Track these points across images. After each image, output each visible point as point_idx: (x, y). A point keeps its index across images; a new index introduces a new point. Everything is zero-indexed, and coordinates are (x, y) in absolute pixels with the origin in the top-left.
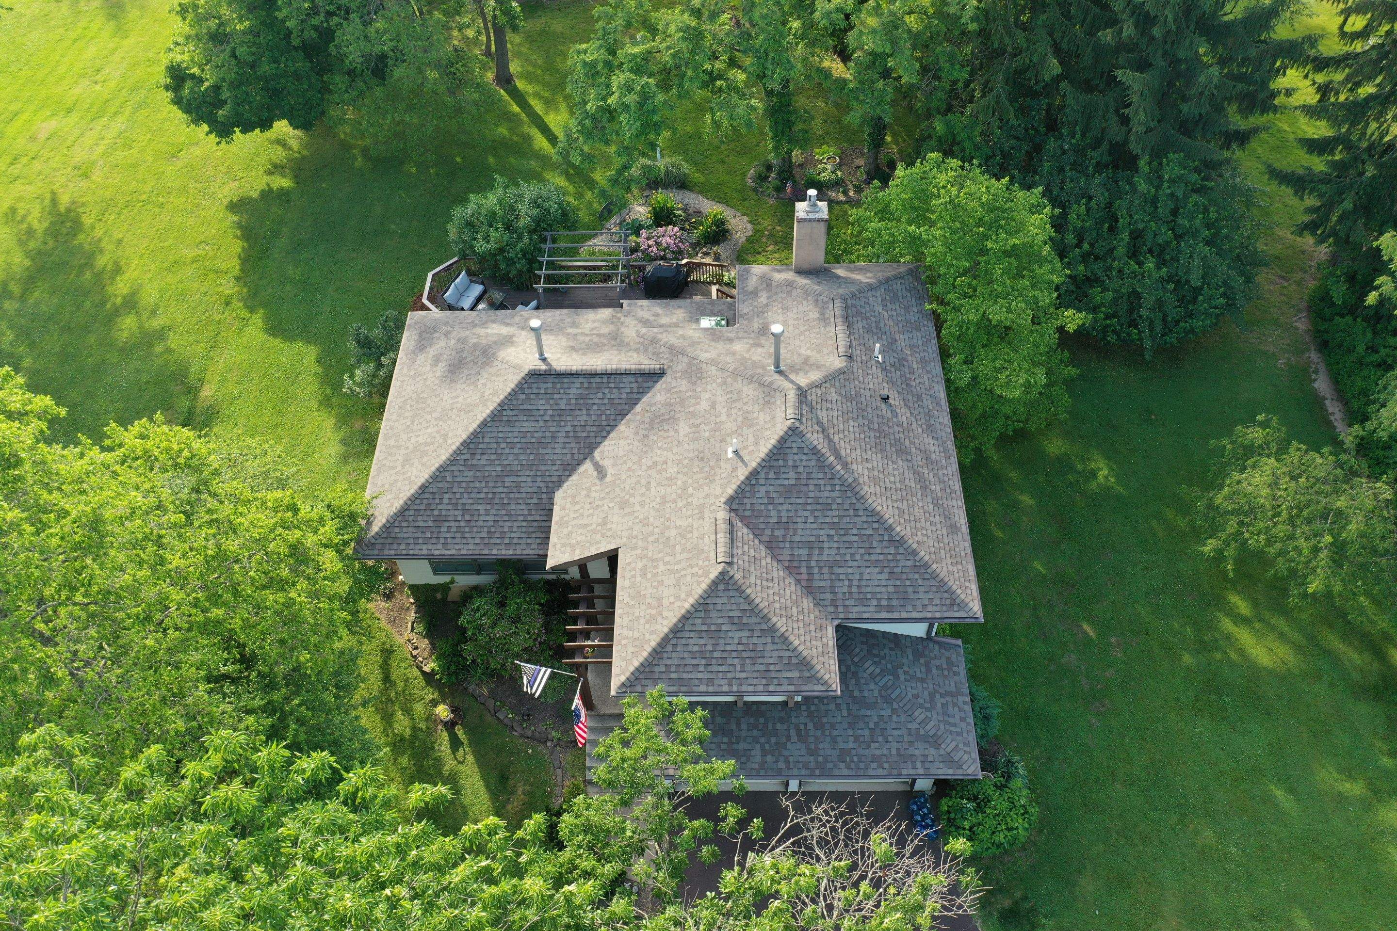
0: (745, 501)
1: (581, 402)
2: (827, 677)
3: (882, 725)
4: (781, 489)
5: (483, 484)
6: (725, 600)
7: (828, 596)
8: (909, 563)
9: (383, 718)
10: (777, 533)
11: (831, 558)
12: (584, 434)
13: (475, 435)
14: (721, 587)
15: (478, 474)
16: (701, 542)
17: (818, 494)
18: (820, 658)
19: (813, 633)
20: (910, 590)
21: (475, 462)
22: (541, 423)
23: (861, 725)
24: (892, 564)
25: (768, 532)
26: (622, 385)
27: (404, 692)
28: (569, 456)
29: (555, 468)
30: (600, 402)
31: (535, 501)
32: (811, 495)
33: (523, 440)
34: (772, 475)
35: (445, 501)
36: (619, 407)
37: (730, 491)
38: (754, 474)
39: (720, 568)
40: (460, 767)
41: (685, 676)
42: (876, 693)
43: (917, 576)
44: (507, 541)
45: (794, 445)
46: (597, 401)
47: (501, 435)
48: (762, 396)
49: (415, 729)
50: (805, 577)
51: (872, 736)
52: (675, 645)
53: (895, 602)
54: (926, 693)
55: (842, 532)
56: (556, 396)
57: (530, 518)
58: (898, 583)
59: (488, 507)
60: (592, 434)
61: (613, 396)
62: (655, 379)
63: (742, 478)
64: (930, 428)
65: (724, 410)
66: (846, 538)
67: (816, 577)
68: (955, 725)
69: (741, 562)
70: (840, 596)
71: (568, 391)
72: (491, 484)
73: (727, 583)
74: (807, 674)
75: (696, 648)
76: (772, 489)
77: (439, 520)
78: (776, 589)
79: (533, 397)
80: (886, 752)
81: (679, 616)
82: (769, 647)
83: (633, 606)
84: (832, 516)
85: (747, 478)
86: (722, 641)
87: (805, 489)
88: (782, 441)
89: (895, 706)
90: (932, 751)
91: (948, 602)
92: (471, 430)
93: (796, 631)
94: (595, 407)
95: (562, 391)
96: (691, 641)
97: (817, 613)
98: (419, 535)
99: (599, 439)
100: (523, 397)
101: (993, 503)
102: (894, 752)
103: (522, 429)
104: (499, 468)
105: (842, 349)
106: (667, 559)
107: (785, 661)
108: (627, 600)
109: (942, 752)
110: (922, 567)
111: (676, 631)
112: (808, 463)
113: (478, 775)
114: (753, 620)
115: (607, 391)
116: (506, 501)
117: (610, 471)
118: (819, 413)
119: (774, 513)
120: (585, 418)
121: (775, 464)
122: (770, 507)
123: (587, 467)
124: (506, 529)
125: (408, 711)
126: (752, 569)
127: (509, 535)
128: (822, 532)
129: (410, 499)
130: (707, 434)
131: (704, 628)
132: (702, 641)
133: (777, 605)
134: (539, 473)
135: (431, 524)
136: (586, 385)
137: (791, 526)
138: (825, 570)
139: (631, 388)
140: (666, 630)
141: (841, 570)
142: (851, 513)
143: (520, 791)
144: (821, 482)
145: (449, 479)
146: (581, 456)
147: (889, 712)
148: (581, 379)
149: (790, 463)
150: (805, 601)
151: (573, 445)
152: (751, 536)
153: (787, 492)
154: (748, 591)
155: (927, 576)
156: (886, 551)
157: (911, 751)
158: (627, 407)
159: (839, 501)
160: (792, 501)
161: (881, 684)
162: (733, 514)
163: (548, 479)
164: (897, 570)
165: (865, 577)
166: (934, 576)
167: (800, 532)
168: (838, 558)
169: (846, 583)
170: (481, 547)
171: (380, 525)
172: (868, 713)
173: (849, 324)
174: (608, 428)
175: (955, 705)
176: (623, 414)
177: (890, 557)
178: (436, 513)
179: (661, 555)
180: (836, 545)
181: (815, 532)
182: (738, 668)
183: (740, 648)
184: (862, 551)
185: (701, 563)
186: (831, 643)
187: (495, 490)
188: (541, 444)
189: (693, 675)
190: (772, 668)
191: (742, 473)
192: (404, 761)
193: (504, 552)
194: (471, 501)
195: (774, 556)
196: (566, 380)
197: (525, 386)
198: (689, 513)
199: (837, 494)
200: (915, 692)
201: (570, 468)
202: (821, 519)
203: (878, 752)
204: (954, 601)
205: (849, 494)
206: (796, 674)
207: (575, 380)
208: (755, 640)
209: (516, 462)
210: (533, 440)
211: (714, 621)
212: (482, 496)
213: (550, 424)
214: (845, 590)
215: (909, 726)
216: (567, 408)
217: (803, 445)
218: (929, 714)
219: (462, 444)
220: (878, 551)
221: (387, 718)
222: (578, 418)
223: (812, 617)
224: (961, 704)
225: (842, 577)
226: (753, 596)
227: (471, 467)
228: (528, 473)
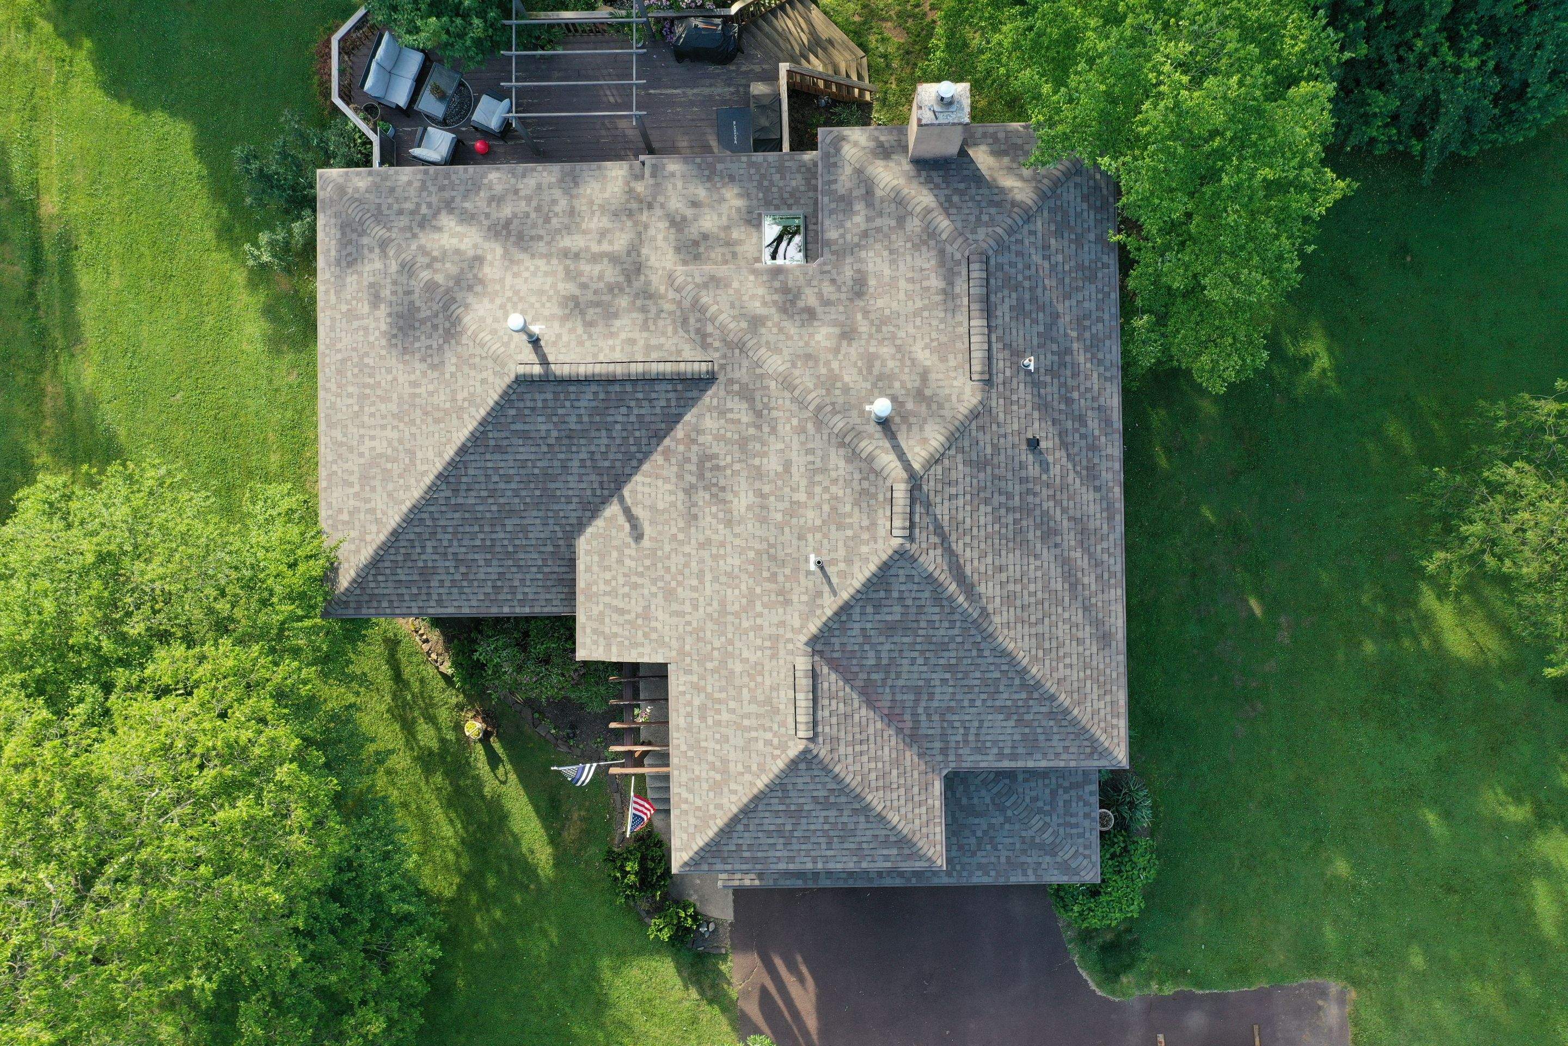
0: (833, 640)
1: (598, 419)
2: (930, 854)
3: (991, 833)
4: (881, 625)
5: (476, 528)
6: (808, 780)
7: (938, 745)
8: (1043, 709)
9: (403, 727)
10: (874, 676)
11: (944, 705)
12: (607, 464)
13: (453, 465)
14: (802, 766)
15: (467, 515)
16: (775, 694)
17: (931, 632)
18: (924, 830)
19: (916, 799)
20: (1042, 738)
21: (460, 501)
22: (545, 449)
23: (967, 833)
24: (1022, 710)
25: (863, 676)
26: (654, 395)
27: (422, 693)
28: (589, 492)
29: (573, 507)
30: (625, 419)
31: (550, 549)
32: (920, 632)
33: (522, 471)
34: (870, 609)
35: (429, 550)
36: (653, 427)
37: (813, 627)
38: (845, 609)
39: (801, 746)
40: (504, 788)
41: (760, 854)
42: (988, 800)
43: (1052, 723)
44: (520, 597)
45: (901, 572)
46: (620, 418)
47: (489, 465)
48: (857, 476)
49: (442, 741)
50: (910, 724)
51: (979, 845)
52: (747, 825)
53: (1021, 750)
54: (1047, 791)
55: (960, 675)
56: (560, 411)
57: (546, 570)
58: (1027, 730)
59: (489, 556)
60: (618, 464)
61: (643, 411)
62: (702, 384)
63: (829, 613)
64: (1091, 475)
65: (803, 483)
66: (965, 682)
67: (923, 725)
68: (1077, 826)
69: (827, 729)
70: (953, 745)
71: (576, 404)
72: (487, 529)
73: (809, 762)
74: (906, 851)
75: (772, 828)
76: (869, 626)
77: (426, 574)
78: (872, 752)
79: (527, 412)
80: (993, 860)
81: (750, 796)
82: (861, 826)
83: (691, 759)
84: (950, 657)
85: (836, 614)
86: (804, 821)
87: (915, 625)
88: (885, 567)
89: (1009, 813)
90: (1048, 859)
91: (1088, 750)
92: (447, 458)
93: (895, 804)
94: (618, 427)
95: (568, 404)
96: (766, 821)
97: (923, 767)
98: (404, 591)
99: (627, 471)
100: (512, 412)
101: (1163, 413)
102: (1003, 860)
103: (519, 457)
104: (494, 508)
105: (977, 367)
106: (732, 704)
107: (881, 839)
108: (684, 748)
109: (1059, 859)
110: (1061, 715)
111: (748, 811)
112: (919, 595)
113: (526, 799)
114: (843, 799)
115: (633, 404)
116: (510, 549)
117: (648, 530)
118: (938, 511)
119: (871, 654)
120: (606, 441)
121: (875, 596)
122: (867, 647)
123: (613, 510)
124: (516, 583)
125: (431, 719)
126: (842, 734)
127: (520, 590)
128: (934, 676)
129: (380, 548)
130: (779, 517)
131: (782, 808)
132: (779, 821)
133: (873, 776)
134: (550, 514)
135: (416, 578)
136: (602, 396)
137: (893, 669)
138: (936, 717)
139: (668, 400)
140: (735, 810)
141: (956, 717)
142: (974, 653)
143: (575, 816)
144: (936, 618)
145: (428, 523)
146: (606, 493)
147: (1001, 819)
148: (594, 388)
149: (895, 595)
150: (908, 754)
151: (593, 477)
152: (841, 683)
153: (890, 629)
154: (837, 769)
155: (1065, 723)
156: (1016, 696)
157: (1023, 859)
158: (663, 426)
159: (959, 639)
160: (895, 639)
161: (995, 791)
162: (817, 658)
163: (564, 521)
164: (1026, 717)
165: (986, 724)
166: (1075, 722)
167: (904, 676)
168: (953, 704)
169: (961, 731)
170: (487, 603)
171: (349, 578)
172: (977, 821)
173: (989, 312)
174: (640, 456)
175: (1080, 798)
176: (659, 436)
177: (1020, 703)
178: (421, 564)
179: (723, 695)
180: (951, 690)
181: (924, 676)
182: (824, 846)
183: (826, 827)
184: (984, 696)
185: (775, 727)
186: (937, 803)
187: (494, 536)
188: (547, 476)
189: (770, 854)
190: (865, 846)
191: (829, 605)
192: (438, 779)
193: (518, 610)
194: (463, 550)
195: (871, 703)
196: (572, 389)
197: (514, 397)
198: (759, 642)
199: (956, 631)
200: (1034, 794)
201: (592, 509)
202: (933, 661)
203: (984, 861)
204: (1095, 749)
205: (973, 632)
206: (894, 851)
207: (584, 389)
208: (845, 819)
209: (517, 500)
210: (536, 471)
211: (795, 801)
212: (478, 543)
213: (557, 449)
214: (959, 738)
215: (1024, 834)
216: (579, 427)
217: (914, 572)
218: (1048, 819)
219: (437, 477)
220: (1005, 696)
221: (408, 728)
222: (596, 441)
223: (916, 774)
224: (1086, 797)
225: (957, 724)
226: (842, 775)
227: (457, 508)
228: (535, 513)
